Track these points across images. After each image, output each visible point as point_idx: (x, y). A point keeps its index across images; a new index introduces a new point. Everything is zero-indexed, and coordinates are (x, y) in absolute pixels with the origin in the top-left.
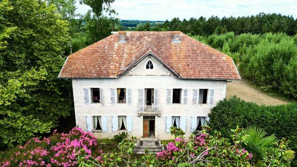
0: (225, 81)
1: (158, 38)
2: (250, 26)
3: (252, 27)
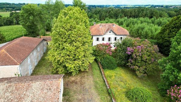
0: (126, 35)
1: (109, 25)
2: (134, 14)
3: (135, 14)
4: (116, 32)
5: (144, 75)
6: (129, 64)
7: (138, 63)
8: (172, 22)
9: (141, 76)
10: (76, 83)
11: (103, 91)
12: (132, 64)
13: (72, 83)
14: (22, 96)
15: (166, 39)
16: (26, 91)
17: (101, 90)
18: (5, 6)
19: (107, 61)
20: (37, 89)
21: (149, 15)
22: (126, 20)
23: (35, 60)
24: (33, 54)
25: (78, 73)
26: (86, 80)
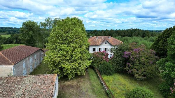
1: (105, 37)
3: (128, 34)
4: (112, 43)
5: (144, 77)
6: (127, 68)
7: (136, 66)
8: (165, 33)
9: (140, 79)
10: (72, 87)
11: (101, 93)
12: (130, 68)
13: (68, 87)
14: (13, 89)
15: (161, 48)
16: (18, 84)
17: (99, 93)
18: (7, 30)
19: (104, 67)
20: (30, 82)
21: (141, 35)
22: (120, 38)
23: (30, 66)
24: (29, 59)
25: (74, 77)
26: (83, 84)
